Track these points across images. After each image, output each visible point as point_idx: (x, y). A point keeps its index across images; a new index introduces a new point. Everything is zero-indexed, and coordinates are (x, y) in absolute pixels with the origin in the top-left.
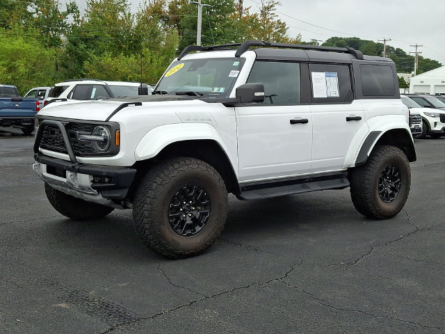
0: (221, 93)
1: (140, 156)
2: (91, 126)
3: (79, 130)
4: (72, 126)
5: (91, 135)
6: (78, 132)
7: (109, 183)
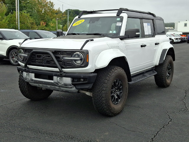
0: (114, 34)
1: (98, 67)
2: (71, 53)
3: (62, 55)
4: (57, 52)
5: (71, 57)
6: (62, 56)
7: (84, 81)
